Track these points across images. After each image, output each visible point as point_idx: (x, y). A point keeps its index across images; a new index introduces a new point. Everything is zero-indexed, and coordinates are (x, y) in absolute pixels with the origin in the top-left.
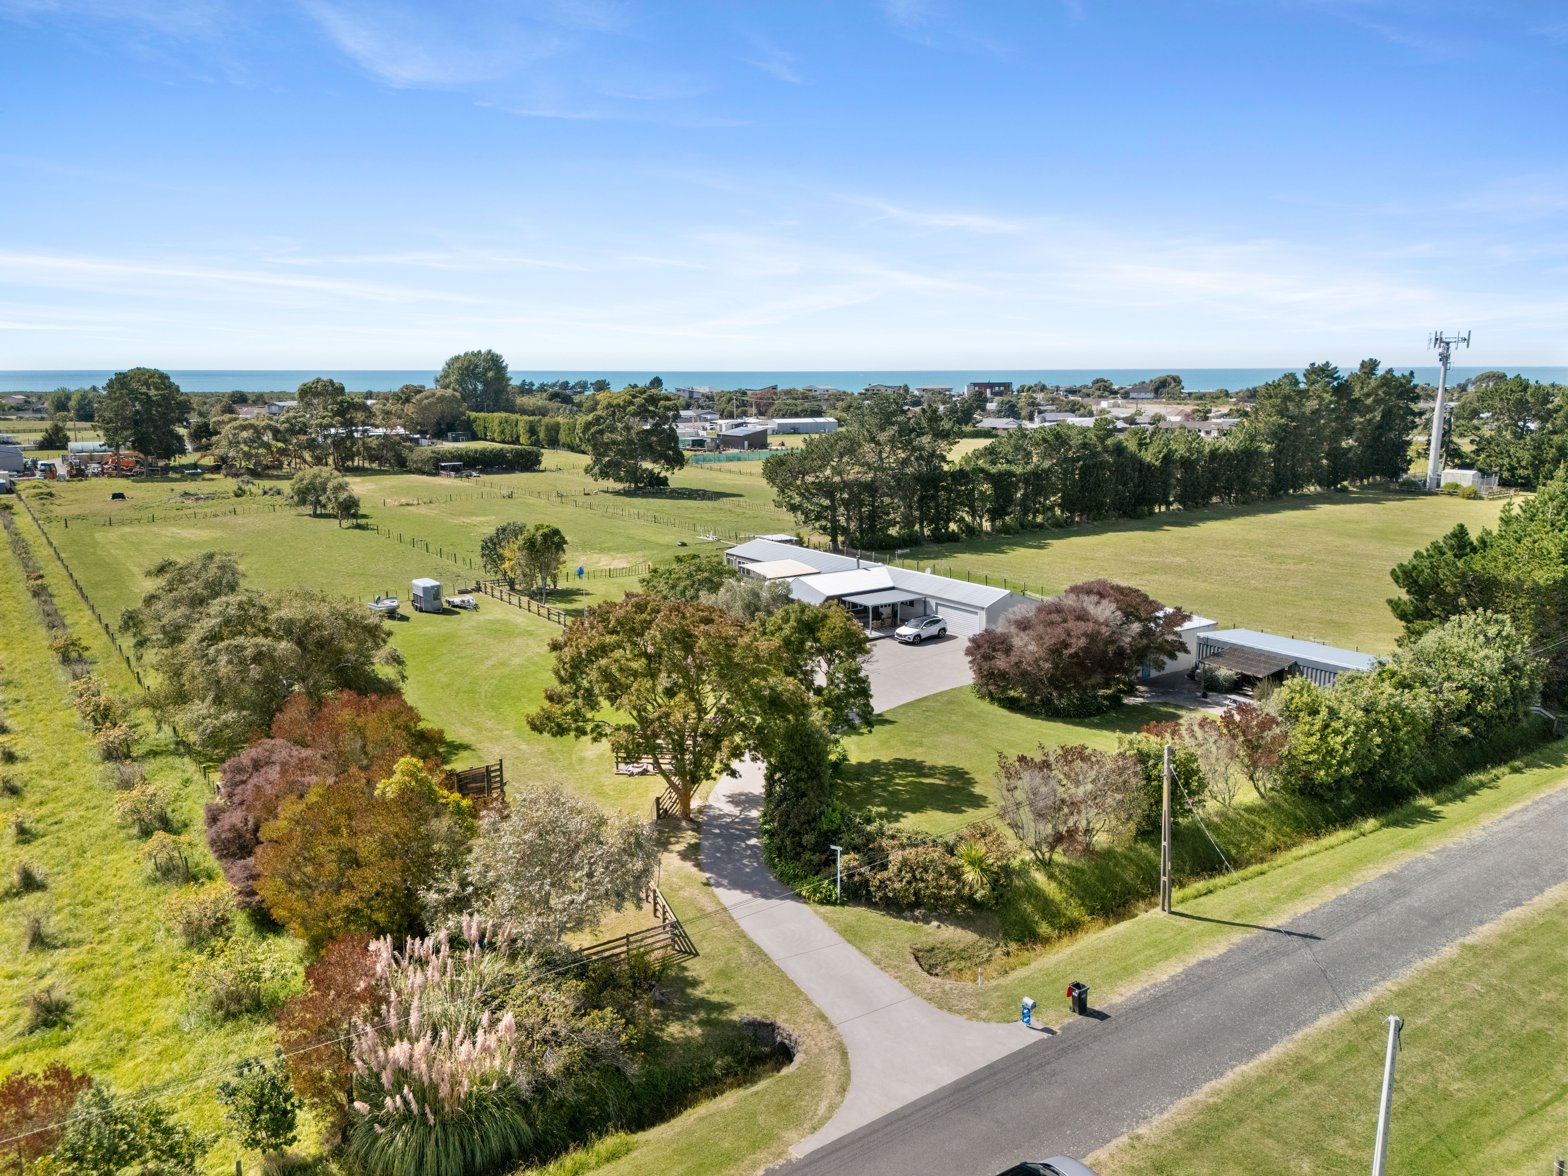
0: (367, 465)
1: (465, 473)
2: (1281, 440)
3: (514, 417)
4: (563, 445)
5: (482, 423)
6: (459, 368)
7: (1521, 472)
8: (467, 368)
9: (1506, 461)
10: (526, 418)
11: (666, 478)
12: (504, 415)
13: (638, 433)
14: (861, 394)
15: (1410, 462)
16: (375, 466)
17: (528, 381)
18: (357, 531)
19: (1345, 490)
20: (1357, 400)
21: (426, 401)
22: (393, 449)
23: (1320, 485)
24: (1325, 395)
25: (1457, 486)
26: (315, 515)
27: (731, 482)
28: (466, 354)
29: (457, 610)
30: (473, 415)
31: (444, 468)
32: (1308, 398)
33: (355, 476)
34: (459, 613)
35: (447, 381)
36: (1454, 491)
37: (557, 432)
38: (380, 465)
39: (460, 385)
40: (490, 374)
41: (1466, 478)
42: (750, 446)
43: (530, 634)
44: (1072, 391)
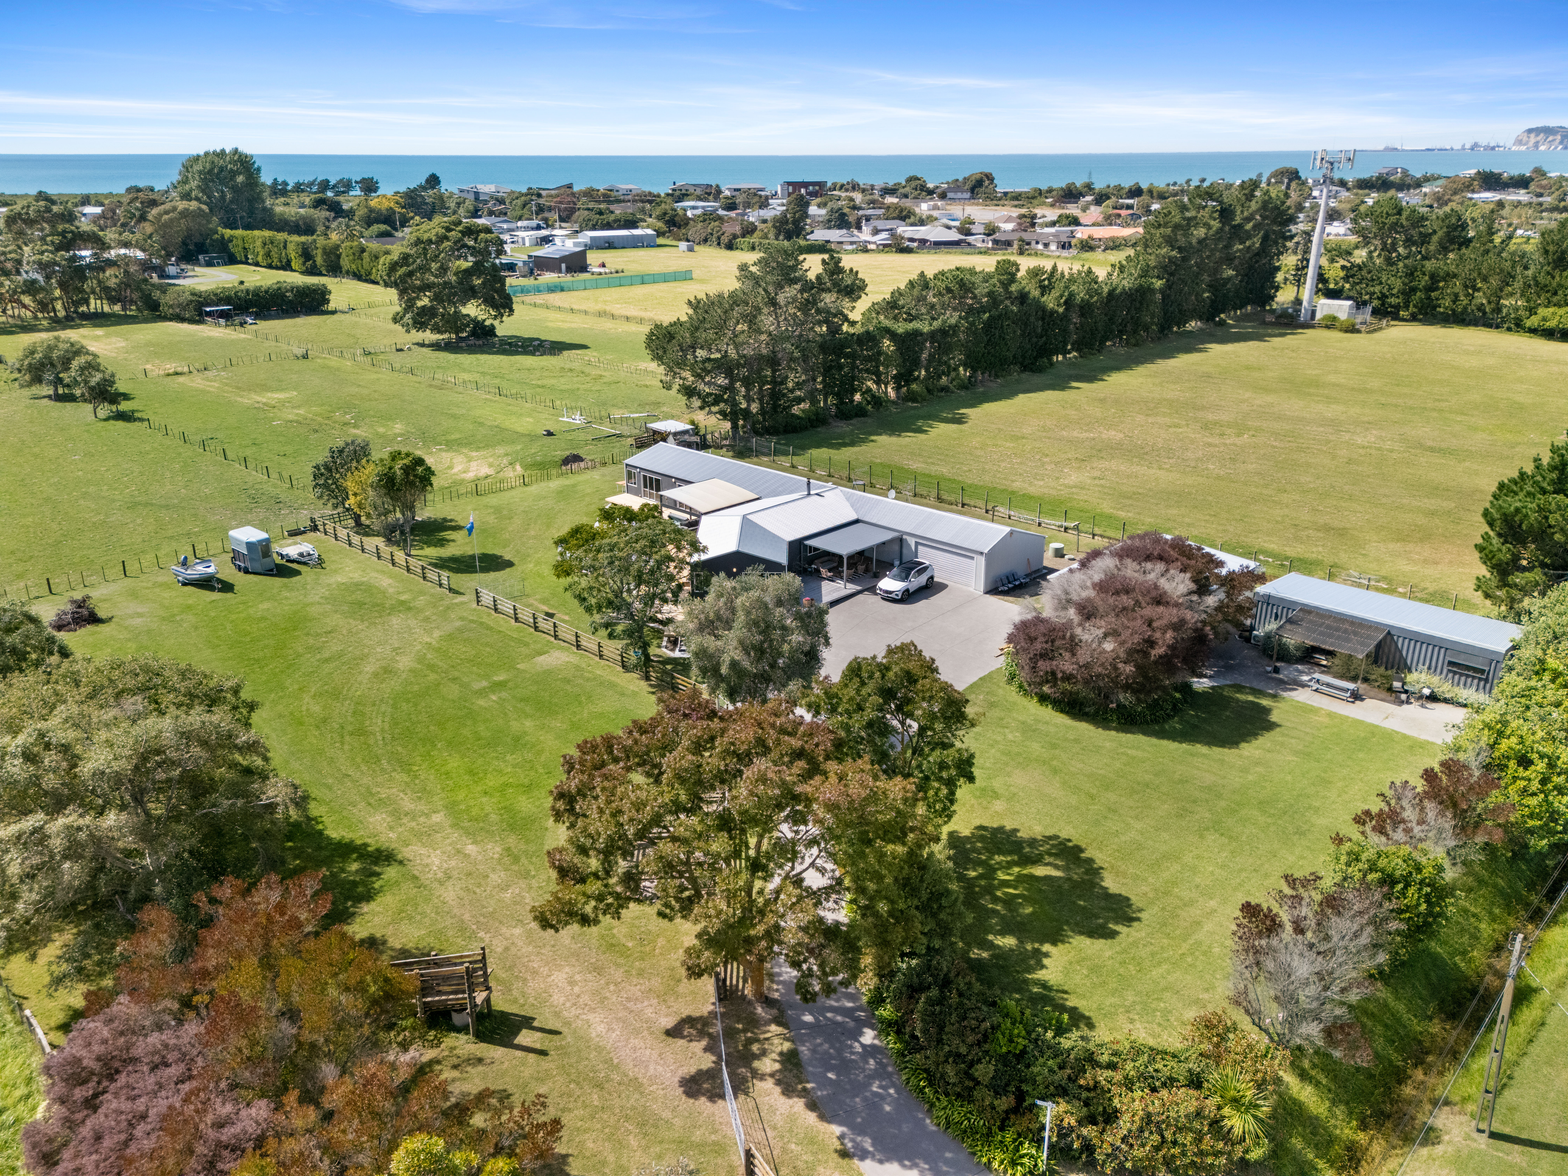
0: (106, 309)
1: (237, 320)
2: (1171, 274)
3: (281, 236)
4: (348, 272)
5: (240, 243)
6: (200, 172)
7: (1393, 301)
8: (210, 172)
9: (1377, 289)
10: (296, 238)
11: (492, 328)
12: (267, 233)
13: (456, 274)
14: (668, 195)
15: (1277, 288)
16: (117, 308)
17: (280, 180)
18: (120, 424)
19: (1222, 323)
20: (1240, 226)
21: (166, 217)
22: (139, 289)
23: (1201, 319)
24: (1212, 223)
25: (1335, 318)
26: (59, 398)
27: (566, 326)
28: (207, 154)
29: (294, 566)
30: (228, 232)
31: (209, 314)
32: (1196, 226)
33: (95, 326)
34: (298, 573)
35: (187, 187)
36: (1331, 323)
37: (339, 257)
38: (124, 309)
39: (203, 191)
40: (240, 179)
41: (1342, 308)
42: (569, 270)
43: (405, 607)
44: (888, 191)
